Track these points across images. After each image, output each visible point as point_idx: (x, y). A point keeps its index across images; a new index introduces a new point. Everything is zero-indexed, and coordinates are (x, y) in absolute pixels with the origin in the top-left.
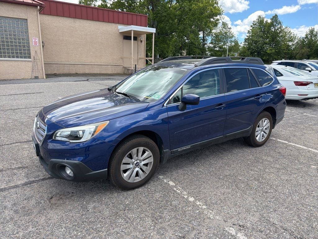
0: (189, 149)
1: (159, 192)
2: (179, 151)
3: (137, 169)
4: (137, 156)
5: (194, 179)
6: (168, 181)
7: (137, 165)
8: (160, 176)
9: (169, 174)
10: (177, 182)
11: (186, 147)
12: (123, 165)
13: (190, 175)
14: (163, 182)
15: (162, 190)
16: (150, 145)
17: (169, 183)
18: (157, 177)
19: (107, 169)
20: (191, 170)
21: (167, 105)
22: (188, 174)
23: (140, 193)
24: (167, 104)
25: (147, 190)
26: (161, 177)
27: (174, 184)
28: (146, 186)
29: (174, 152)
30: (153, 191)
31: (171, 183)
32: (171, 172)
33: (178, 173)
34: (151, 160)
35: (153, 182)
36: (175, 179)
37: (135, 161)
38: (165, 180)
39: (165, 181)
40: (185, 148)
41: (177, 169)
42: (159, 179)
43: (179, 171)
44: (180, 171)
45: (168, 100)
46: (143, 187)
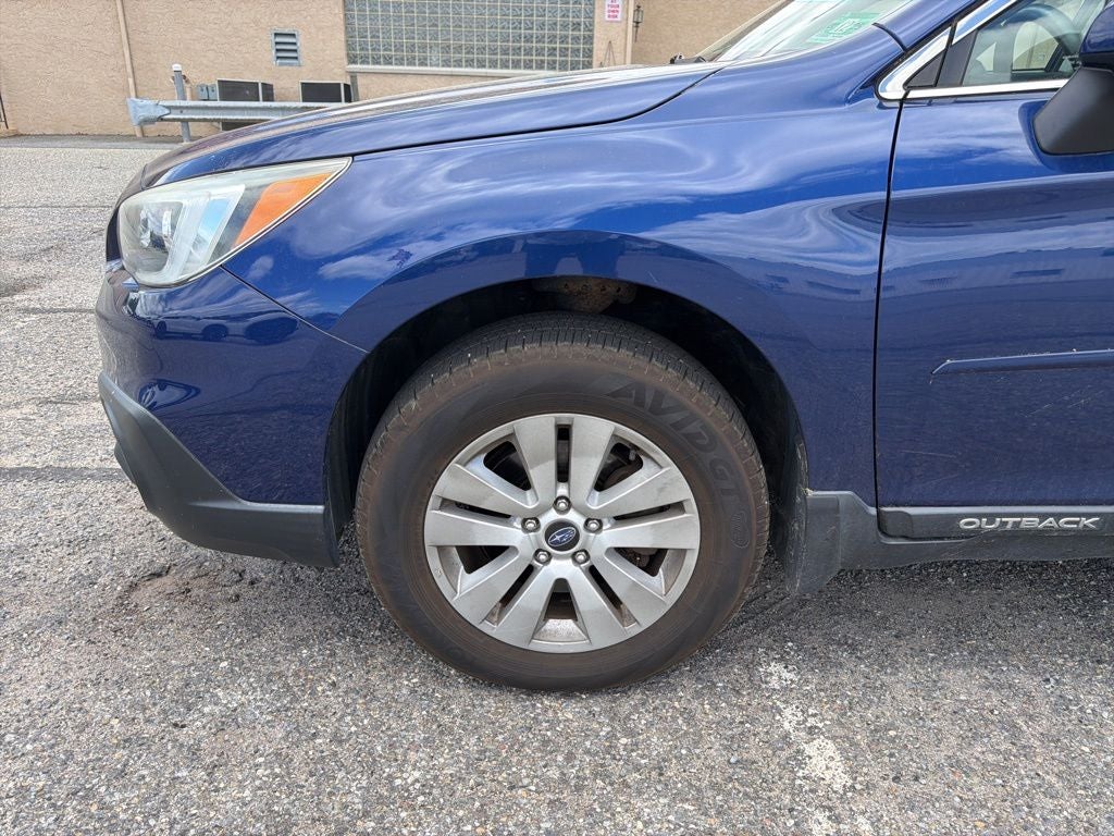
0: (1084, 536)
1: (679, 797)
2: (968, 535)
3: (562, 567)
4: (563, 474)
5: (1049, 804)
6: (811, 731)
7: (562, 538)
8: (774, 667)
9: (850, 675)
10: (873, 771)
11: (1043, 517)
12: (441, 508)
13: (1027, 752)
14: (765, 718)
15: (714, 786)
16: (676, 417)
17: (810, 750)
18: (750, 667)
19: (320, 509)
20: (1062, 705)
21: (913, 94)
22: (1014, 732)
23: (546, 742)
24: (908, 85)
25: (611, 736)
26: (778, 674)
27: (841, 780)
28: (627, 703)
29: (909, 529)
30: (637, 768)
31: (824, 761)
32: (886, 661)
33: (930, 689)
34: (683, 534)
35: (698, 695)
36: (877, 732)
37: (543, 510)
38: (788, 712)
39: (789, 718)
40: (1029, 523)
41: (943, 650)
42: (756, 686)
43: (954, 678)
44: (963, 684)
45: (938, 45)
46: (598, 704)
